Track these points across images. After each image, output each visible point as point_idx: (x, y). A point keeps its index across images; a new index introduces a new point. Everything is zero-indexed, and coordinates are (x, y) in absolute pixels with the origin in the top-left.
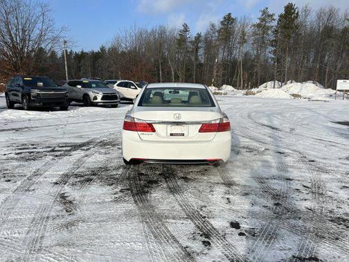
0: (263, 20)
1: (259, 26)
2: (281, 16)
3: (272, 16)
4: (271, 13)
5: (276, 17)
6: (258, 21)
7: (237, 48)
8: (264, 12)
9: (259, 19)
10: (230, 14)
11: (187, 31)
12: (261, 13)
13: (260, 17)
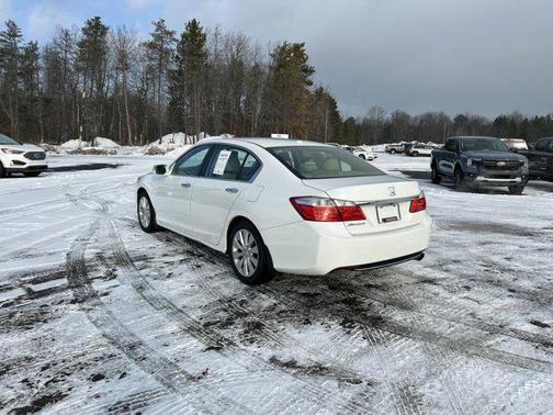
0: (159, 38)
1: (151, 46)
2: (184, 36)
3: (171, 34)
4: (169, 29)
5: (178, 37)
6: (152, 39)
7: (111, 76)
8: (160, 26)
9: (153, 35)
10: (98, 18)
11: (15, 35)
12: (155, 27)
13: (153, 31)
